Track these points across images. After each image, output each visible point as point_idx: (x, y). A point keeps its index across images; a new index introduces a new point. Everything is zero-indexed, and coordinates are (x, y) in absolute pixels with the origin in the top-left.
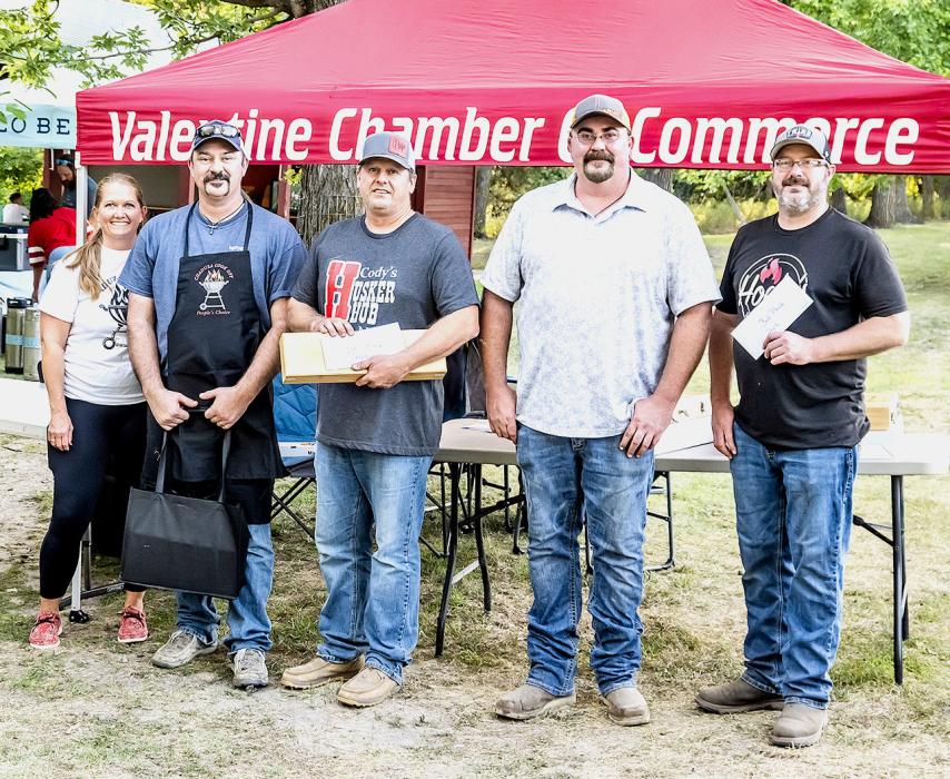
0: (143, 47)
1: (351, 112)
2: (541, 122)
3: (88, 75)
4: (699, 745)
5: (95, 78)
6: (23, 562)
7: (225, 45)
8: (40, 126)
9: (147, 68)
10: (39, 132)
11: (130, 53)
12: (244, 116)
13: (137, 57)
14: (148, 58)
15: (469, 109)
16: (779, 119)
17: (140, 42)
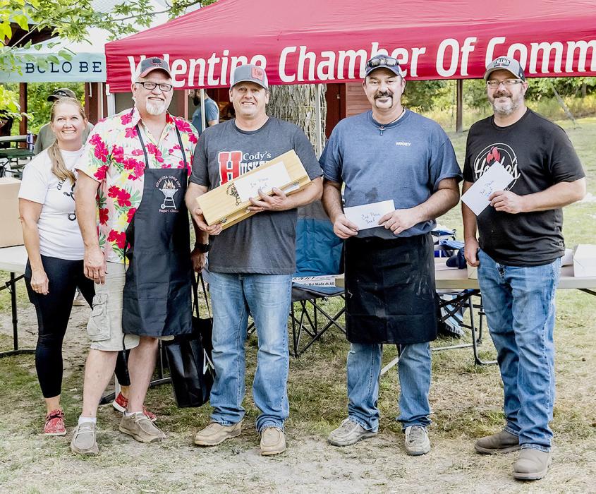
0: (149, 11)
1: (292, 49)
2: (423, 51)
3: (113, 32)
4: (563, 485)
5: (117, 34)
6: (80, 370)
7: (204, 8)
8: (81, 67)
9: (152, 25)
10: (81, 71)
11: (140, 15)
12: (220, 55)
13: (145, 18)
14: (153, 19)
15: (373, 43)
16: (587, 41)
17: (147, 8)
